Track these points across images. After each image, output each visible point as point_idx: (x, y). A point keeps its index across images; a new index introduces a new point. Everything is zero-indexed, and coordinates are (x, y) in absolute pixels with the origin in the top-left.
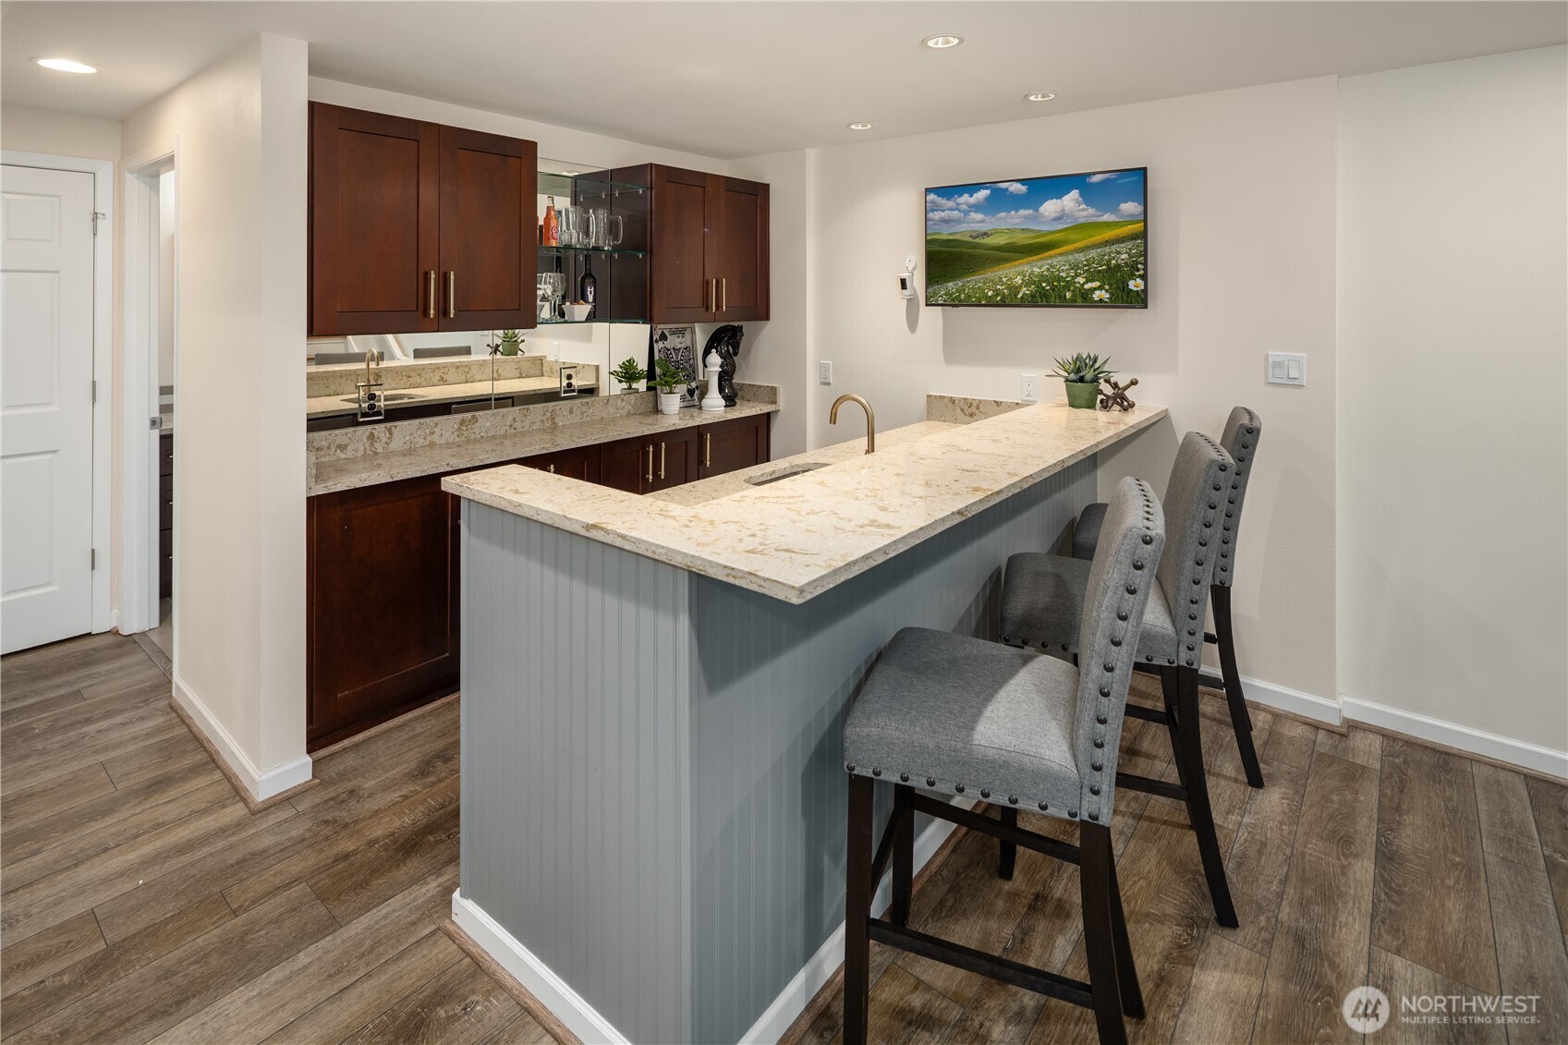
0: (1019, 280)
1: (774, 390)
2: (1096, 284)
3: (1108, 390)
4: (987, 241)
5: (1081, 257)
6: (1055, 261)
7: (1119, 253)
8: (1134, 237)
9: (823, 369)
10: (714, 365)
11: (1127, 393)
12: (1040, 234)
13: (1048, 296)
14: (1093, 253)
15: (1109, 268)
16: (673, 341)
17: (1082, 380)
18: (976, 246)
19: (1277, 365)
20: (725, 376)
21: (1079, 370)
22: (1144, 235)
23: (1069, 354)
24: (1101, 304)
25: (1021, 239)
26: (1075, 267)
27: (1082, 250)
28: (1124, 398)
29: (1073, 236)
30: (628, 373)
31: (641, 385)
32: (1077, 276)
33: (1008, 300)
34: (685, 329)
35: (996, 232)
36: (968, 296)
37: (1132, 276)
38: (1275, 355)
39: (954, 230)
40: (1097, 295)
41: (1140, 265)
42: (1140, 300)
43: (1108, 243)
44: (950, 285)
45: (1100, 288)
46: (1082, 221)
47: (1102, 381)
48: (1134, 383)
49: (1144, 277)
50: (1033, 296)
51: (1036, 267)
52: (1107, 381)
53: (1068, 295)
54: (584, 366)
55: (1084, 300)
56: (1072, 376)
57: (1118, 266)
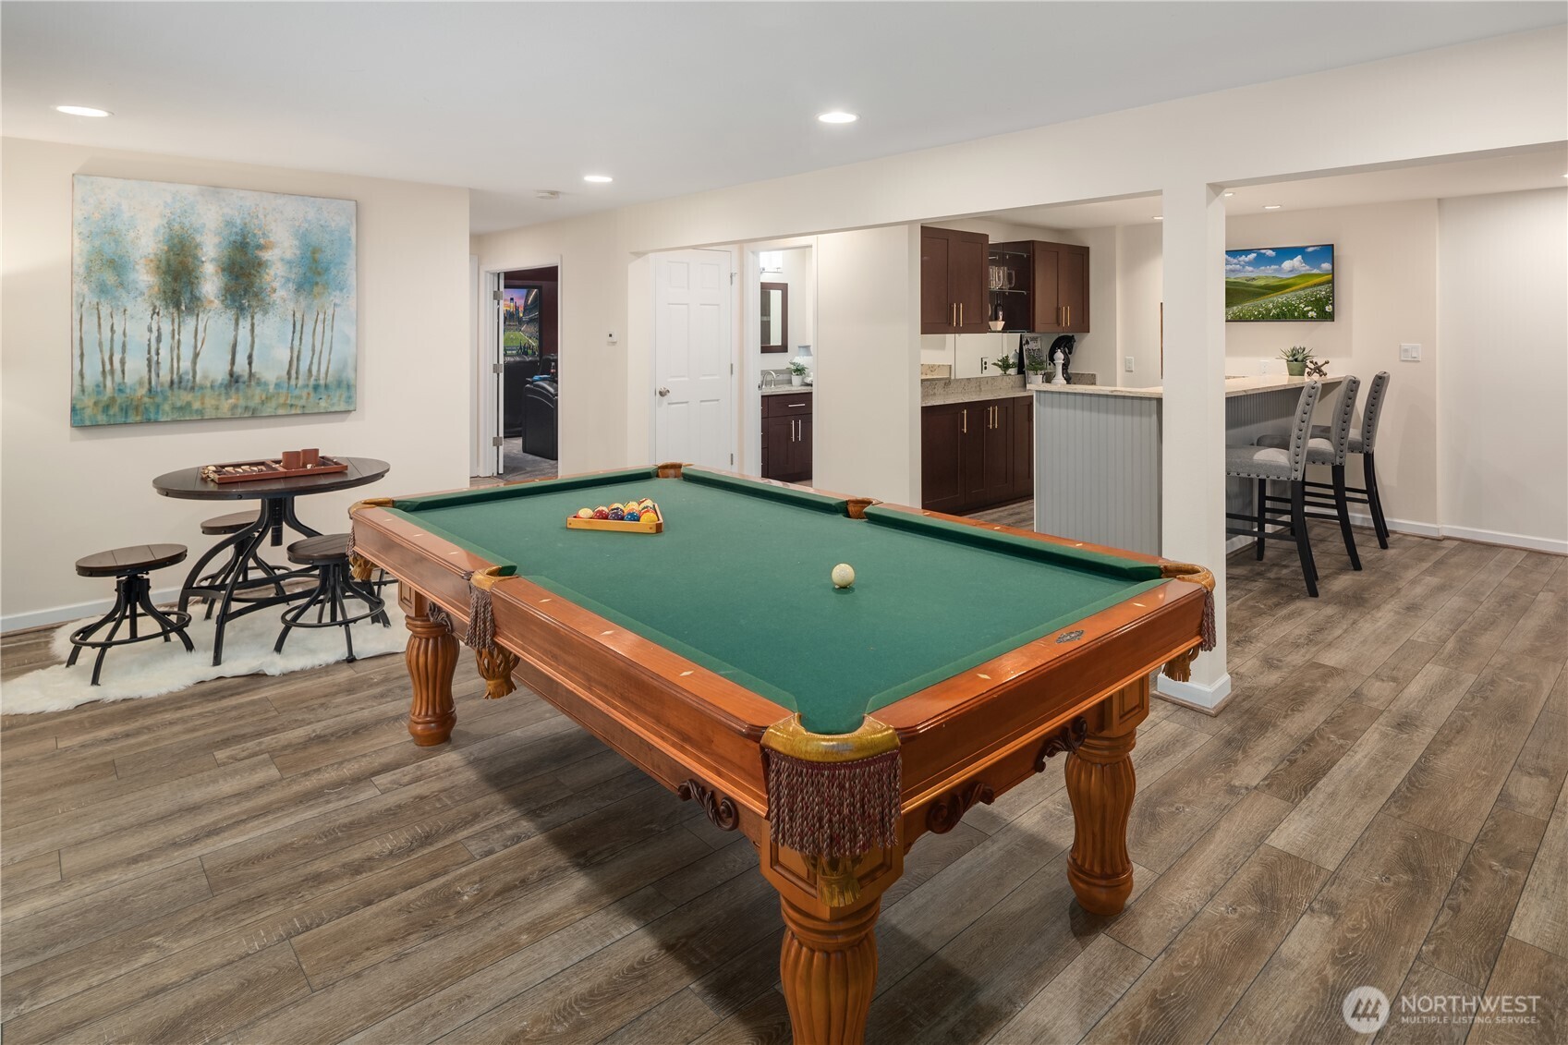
0: (1271, 305)
1: (1094, 376)
2: (1310, 308)
3: (1312, 366)
4: (1255, 283)
5: (1302, 293)
6: (1289, 295)
7: (1321, 291)
8: (1328, 282)
9: (1127, 362)
10: (1059, 359)
11: (1322, 368)
12: (1282, 279)
13: (1286, 315)
14: (1308, 291)
15: (1316, 299)
16: (1032, 345)
17: (1296, 360)
18: (1250, 286)
19: (1406, 350)
20: (1065, 366)
21: (1294, 355)
22: (1332, 282)
23: (1288, 348)
24: (1312, 319)
25: (1272, 282)
26: (1299, 298)
27: (1304, 289)
28: (1320, 371)
29: (1298, 281)
30: (1005, 365)
31: (1012, 371)
32: (1301, 303)
33: (1265, 317)
34: (1037, 338)
35: (1259, 278)
36: (1244, 315)
37: (1327, 304)
38: (1405, 345)
39: (1237, 276)
40: (1310, 314)
41: (1330, 298)
42: (1330, 317)
43: (1315, 285)
44: (1235, 308)
45: (1312, 310)
46: (1303, 273)
47: (1308, 361)
48: (1327, 363)
49: (1333, 304)
50: (1278, 315)
51: (1280, 298)
52: (1311, 362)
53: (1296, 314)
54: (939, 366)
55: (1304, 317)
56: (1291, 358)
57: (1320, 298)
